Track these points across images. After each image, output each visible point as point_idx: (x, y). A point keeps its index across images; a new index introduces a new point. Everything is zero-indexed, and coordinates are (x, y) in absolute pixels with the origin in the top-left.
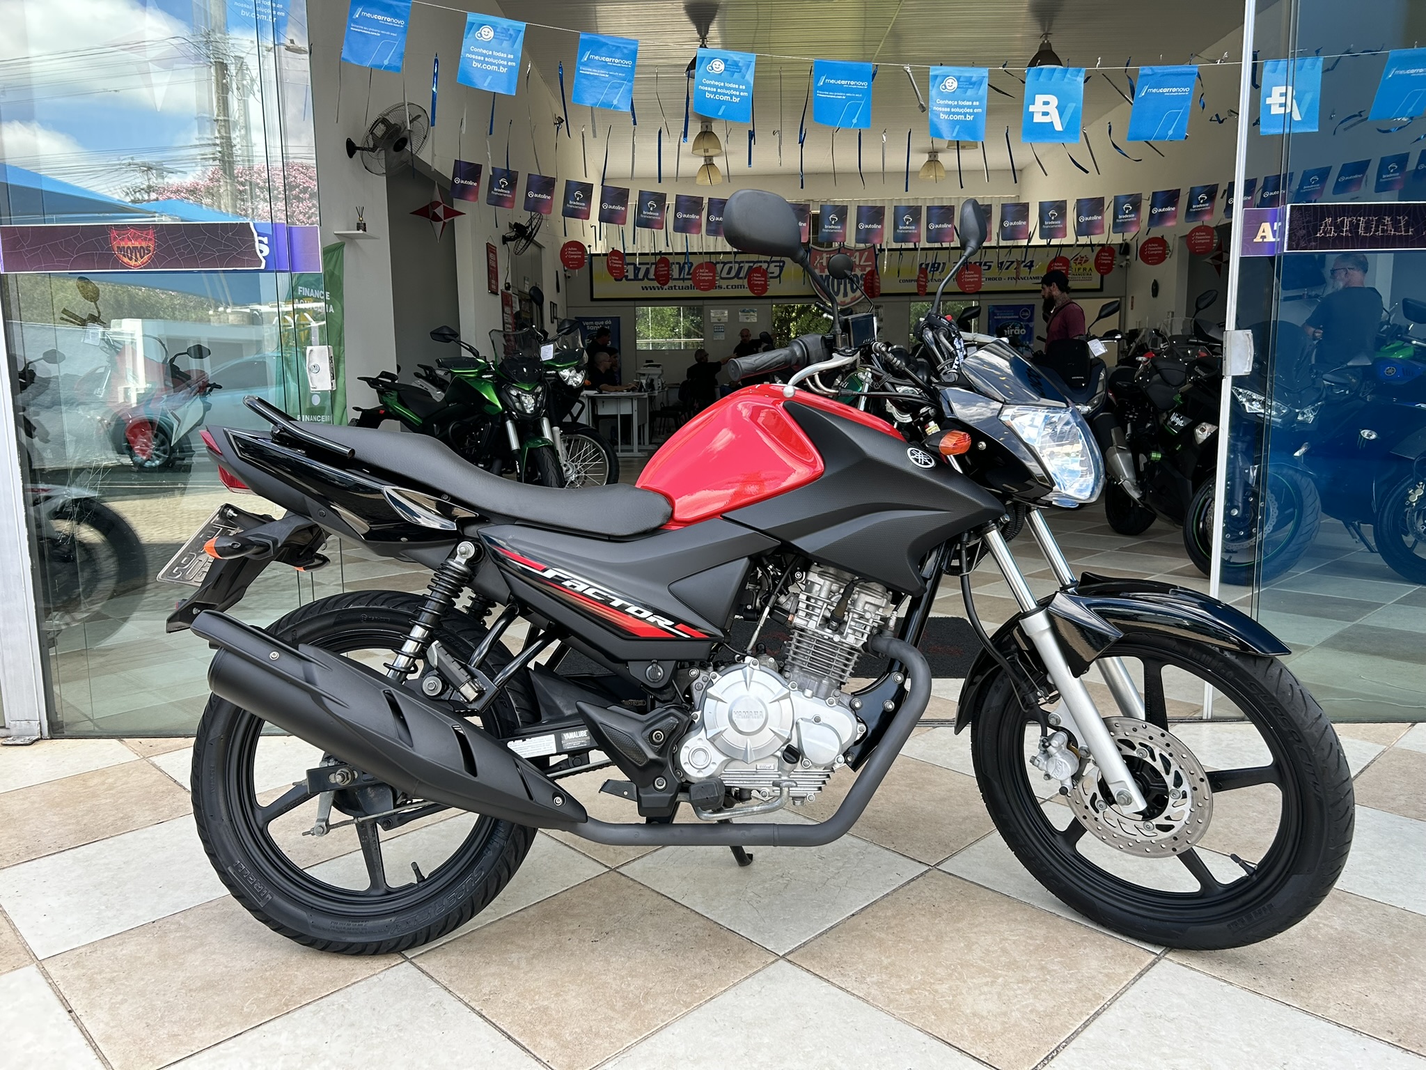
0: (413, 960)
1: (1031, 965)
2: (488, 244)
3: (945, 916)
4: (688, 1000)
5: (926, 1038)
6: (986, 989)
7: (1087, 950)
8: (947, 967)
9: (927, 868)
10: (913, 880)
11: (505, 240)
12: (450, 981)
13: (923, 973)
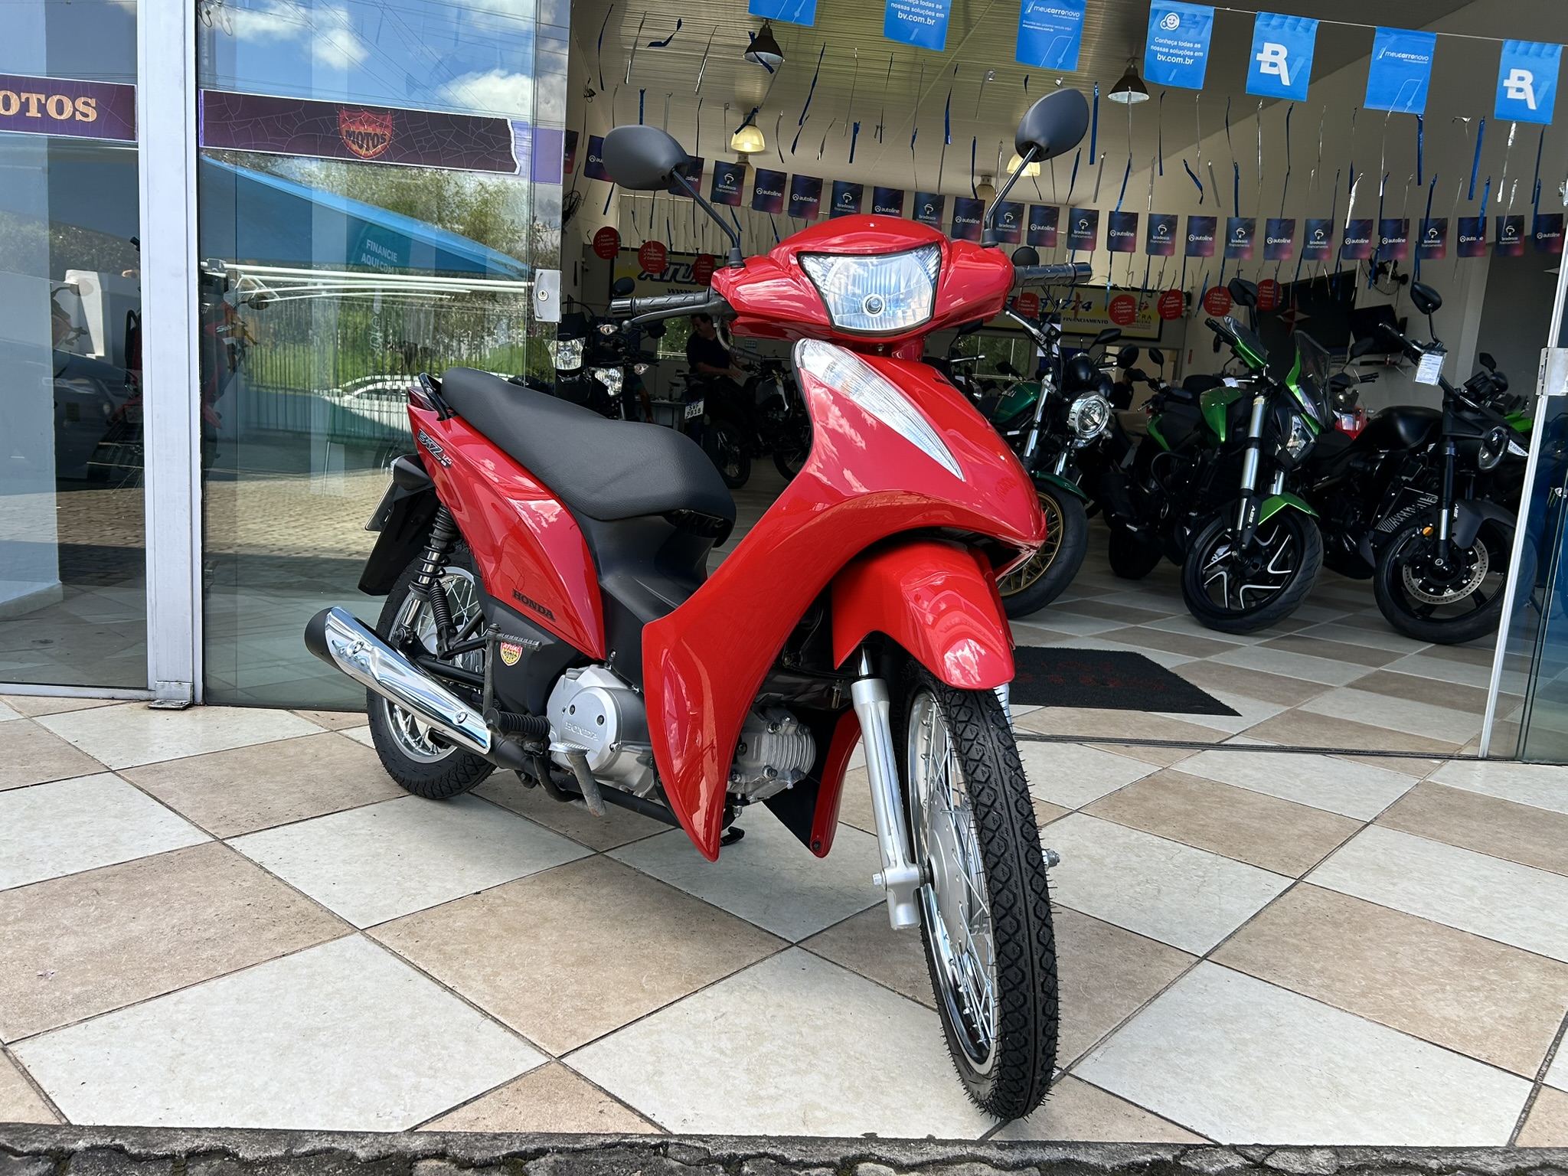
0: (800, 945)
1: (1468, 975)
3: (1346, 925)
4: (1135, 995)
5: (1412, 1040)
6: (1440, 996)
7: (1515, 963)
8: (1386, 974)
9: (1294, 881)
10: (1286, 891)
12: (861, 968)
13: (1363, 979)
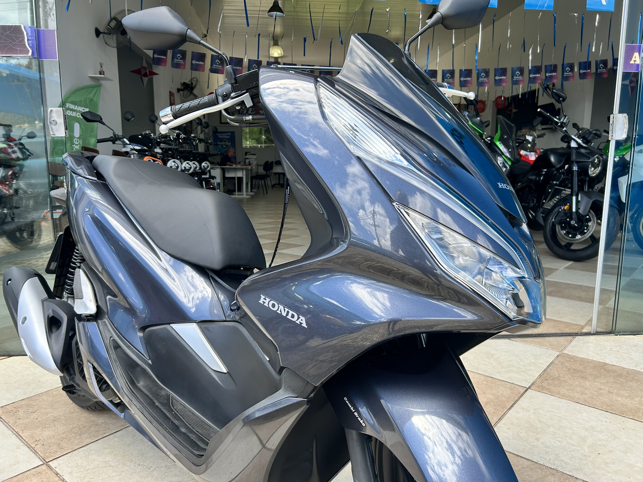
2: (170, 92)
11: (179, 90)
